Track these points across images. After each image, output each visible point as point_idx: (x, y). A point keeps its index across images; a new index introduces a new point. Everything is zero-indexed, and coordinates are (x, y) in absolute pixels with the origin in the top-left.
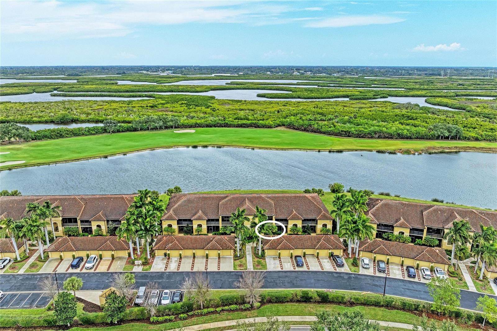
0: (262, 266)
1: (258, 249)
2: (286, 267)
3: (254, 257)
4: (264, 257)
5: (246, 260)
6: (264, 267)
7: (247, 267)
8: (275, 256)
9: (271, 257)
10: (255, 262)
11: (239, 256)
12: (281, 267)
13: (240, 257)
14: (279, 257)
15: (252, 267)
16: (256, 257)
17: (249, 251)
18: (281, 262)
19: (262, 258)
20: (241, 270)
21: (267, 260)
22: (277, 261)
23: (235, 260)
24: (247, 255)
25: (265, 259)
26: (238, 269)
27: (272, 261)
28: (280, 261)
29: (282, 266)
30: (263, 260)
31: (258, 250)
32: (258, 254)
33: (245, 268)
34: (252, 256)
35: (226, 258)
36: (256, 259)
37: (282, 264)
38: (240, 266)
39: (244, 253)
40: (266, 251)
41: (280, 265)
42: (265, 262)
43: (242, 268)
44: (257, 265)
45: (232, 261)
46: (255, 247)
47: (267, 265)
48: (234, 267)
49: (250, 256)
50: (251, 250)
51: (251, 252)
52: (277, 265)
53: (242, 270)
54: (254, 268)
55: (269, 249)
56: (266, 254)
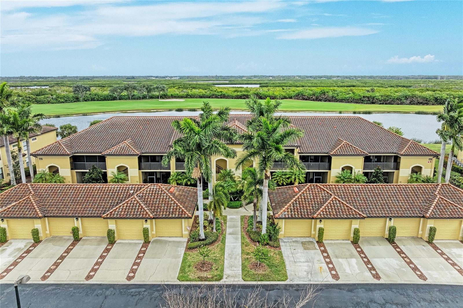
0: (270, 266)
1: (258, 220)
2: (348, 270)
3: (248, 240)
4: (277, 240)
5: (223, 250)
6: (277, 272)
7: (222, 271)
8: (308, 239)
9: (296, 242)
10: (248, 254)
11: (203, 236)
12: (331, 270)
13: (207, 241)
14: (320, 242)
15: (239, 271)
16: (253, 240)
17: (234, 226)
18: (328, 257)
19: (270, 243)
20: (201, 279)
21: (285, 249)
22: (316, 254)
23: (189, 248)
24: (228, 236)
25: (278, 247)
26: (192, 276)
27: (301, 254)
28: (325, 251)
29: (333, 269)
30: (272, 250)
31: (260, 223)
32: (259, 233)
33: (216, 273)
34: (243, 237)
35: (166, 242)
36: (253, 247)
37: (331, 262)
38: (202, 266)
39: (221, 231)
40: (282, 224)
41: (327, 263)
42: (280, 254)
43: (204, 274)
44: (256, 266)
45: (182, 251)
46: (252, 217)
47: (287, 263)
48: (182, 270)
49: (237, 239)
50: (239, 224)
51: (239, 229)
52: (317, 266)
53: (206, 279)
54: (245, 275)
55: (292, 218)
56: (282, 233)
